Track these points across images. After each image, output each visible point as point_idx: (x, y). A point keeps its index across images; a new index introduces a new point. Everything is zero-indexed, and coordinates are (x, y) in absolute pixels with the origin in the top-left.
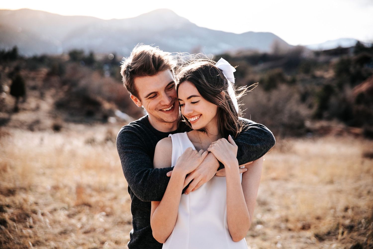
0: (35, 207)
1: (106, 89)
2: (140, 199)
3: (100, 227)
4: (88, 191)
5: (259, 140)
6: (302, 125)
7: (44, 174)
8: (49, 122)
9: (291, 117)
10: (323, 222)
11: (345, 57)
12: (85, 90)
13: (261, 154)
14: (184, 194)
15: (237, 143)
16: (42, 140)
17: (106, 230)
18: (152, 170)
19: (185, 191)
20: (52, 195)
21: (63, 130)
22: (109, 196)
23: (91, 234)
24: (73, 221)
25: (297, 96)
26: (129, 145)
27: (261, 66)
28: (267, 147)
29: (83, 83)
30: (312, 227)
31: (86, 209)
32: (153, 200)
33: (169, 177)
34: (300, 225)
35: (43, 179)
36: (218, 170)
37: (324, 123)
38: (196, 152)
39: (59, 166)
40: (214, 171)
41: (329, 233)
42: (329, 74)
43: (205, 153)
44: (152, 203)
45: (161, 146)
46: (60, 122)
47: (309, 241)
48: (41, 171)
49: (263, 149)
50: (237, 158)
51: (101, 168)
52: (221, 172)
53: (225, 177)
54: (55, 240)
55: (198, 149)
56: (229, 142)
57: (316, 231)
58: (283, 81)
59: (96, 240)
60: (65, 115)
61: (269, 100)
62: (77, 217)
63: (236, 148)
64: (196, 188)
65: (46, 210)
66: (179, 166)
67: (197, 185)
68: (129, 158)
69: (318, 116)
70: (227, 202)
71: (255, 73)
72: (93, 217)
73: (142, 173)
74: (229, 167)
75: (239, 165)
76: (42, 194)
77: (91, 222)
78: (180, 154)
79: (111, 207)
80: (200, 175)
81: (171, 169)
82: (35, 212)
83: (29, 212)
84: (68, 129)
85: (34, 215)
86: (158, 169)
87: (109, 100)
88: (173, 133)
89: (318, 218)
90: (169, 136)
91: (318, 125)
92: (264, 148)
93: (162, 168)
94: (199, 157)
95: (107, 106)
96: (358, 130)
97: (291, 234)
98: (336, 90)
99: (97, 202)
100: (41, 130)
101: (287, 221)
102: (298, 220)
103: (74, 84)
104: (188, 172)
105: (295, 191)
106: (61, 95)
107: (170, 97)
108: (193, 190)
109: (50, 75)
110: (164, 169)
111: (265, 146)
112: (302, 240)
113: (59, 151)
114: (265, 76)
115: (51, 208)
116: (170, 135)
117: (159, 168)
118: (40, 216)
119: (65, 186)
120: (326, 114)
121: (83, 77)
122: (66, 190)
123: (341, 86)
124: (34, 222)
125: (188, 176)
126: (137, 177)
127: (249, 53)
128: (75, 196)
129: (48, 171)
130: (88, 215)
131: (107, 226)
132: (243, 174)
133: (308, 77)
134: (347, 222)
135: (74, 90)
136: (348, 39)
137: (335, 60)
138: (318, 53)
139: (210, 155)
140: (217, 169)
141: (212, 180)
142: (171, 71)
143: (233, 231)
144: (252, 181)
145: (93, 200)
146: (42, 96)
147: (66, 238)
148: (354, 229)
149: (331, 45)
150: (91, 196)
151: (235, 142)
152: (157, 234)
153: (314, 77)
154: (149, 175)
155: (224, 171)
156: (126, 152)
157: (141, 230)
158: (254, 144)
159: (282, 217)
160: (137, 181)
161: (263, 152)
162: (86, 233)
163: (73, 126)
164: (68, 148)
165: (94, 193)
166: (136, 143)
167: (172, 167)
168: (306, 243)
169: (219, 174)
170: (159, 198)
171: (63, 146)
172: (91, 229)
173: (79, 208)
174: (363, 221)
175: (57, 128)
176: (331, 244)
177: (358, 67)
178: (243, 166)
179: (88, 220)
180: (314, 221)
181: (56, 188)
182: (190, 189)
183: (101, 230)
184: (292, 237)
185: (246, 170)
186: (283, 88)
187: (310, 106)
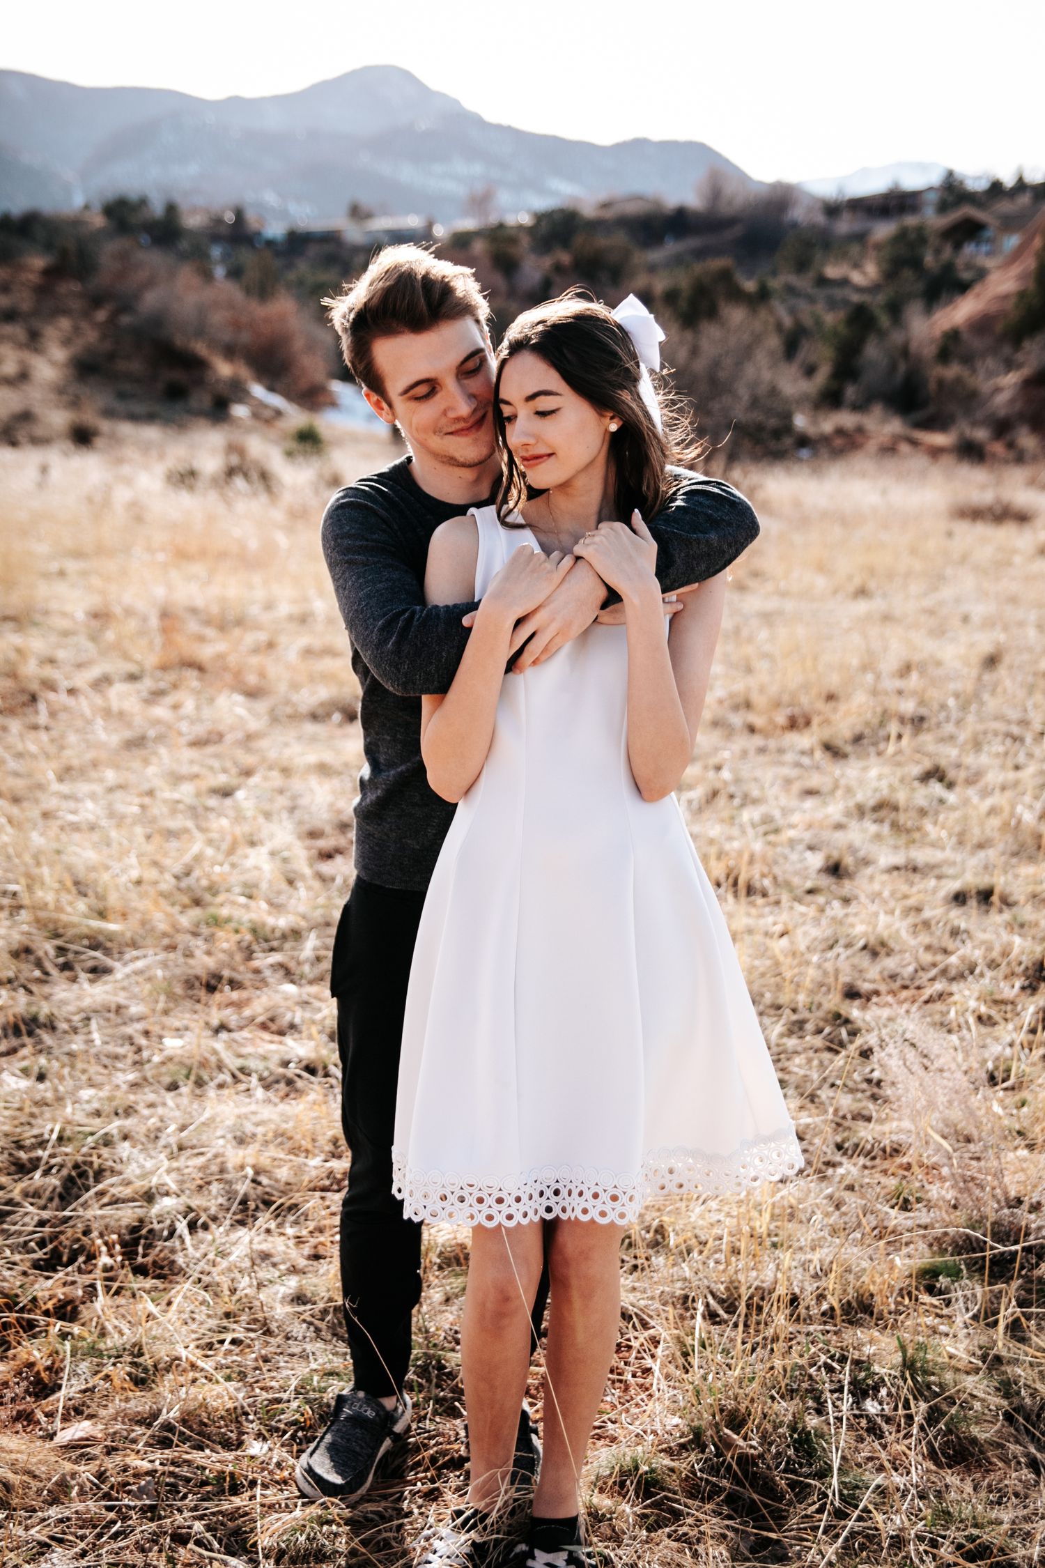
0: (49, 672)
1: (218, 318)
2: (391, 689)
3: (232, 728)
4: (193, 626)
5: (715, 524)
6: (786, 428)
7: (62, 574)
8: (58, 418)
9: (755, 403)
10: (843, 707)
11: (911, 221)
12: (158, 321)
13: (721, 563)
14: (510, 675)
15: (656, 535)
16: (44, 470)
17: (249, 737)
18: (422, 611)
19: (513, 664)
20: (94, 638)
21: (99, 442)
22: (252, 638)
23: (210, 749)
24: (161, 711)
25: (774, 342)
26: (358, 543)
27: (671, 247)
28: (736, 542)
29: (151, 300)
30: (816, 721)
31: (191, 675)
32: (428, 692)
33: (470, 629)
34: (781, 719)
35: (61, 588)
36: (604, 606)
37: (846, 419)
38: (543, 556)
39: (101, 551)
40: (592, 611)
41: (858, 739)
42: (866, 273)
43: (568, 561)
44: (426, 699)
45: (444, 538)
46: (89, 417)
47: (806, 760)
48: (54, 566)
49: (725, 547)
50: (657, 575)
51: (222, 555)
52: (611, 612)
53: (624, 627)
54: (117, 767)
55: (547, 550)
56: (634, 531)
57: (826, 734)
58: (737, 295)
59: (229, 764)
60: (102, 398)
61: (695, 352)
62: (169, 700)
63: (652, 547)
64: (543, 658)
65: (82, 680)
66: (497, 595)
67: (546, 649)
68: (359, 578)
69: (831, 399)
70: (629, 698)
71: (652, 269)
72: (211, 700)
73: (397, 617)
74: (636, 601)
75: (664, 591)
76: (66, 634)
77: (207, 713)
78: (498, 566)
79: (262, 675)
80: (553, 620)
81: (473, 606)
82: (50, 686)
83: (35, 686)
84: (116, 440)
85: (51, 696)
86: (437, 606)
87: (230, 352)
88: (479, 505)
89: (831, 697)
90: (469, 513)
91: (828, 424)
92: (730, 545)
93: (450, 602)
94: (550, 572)
95: (224, 369)
96: (939, 439)
97: (758, 741)
98: (884, 320)
99: (221, 657)
100: (38, 441)
101: (748, 705)
102: (777, 704)
103: (126, 305)
104: (520, 613)
105: (767, 618)
106: (91, 336)
107: (472, 396)
108: (534, 663)
109: (52, 274)
110: (455, 606)
111: (730, 539)
112: (789, 757)
113: (99, 504)
114: (683, 280)
115: (95, 672)
116: (472, 510)
117: (441, 605)
118: (63, 698)
119: (129, 612)
120: (850, 392)
121: (150, 283)
122: (132, 625)
123: (895, 309)
124: (53, 714)
125: (519, 622)
126: (382, 629)
127: (632, 209)
128: (158, 640)
129: (72, 566)
130: (198, 693)
131: (254, 725)
132: (675, 619)
133: (803, 282)
134: (908, 707)
135: (125, 320)
136: (923, 167)
137: (883, 230)
138: (832, 210)
139: (582, 569)
140: (599, 603)
141: (586, 633)
142: (478, 321)
143: (643, 772)
144: (695, 639)
145: (206, 653)
146: (34, 341)
147: (146, 762)
148: (925, 725)
149: (873, 185)
150: (201, 639)
151: (650, 529)
152: (439, 780)
153: (822, 281)
154: (415, 623)
155: (622, 611)
156: (350, 562)
157: (392, 772)
158: (700, 535)
159: (732, 696)
160: (382, 642)
161: (727, 557)
162: (197, 743)
163: (126, 429)
164: (122, 495)
165: (210, 632)
166: (374, 537)
167: (476, 600)
168: (798, 765)
169: (606, 616)
170: (442, 686)
171: (108, 490)
172: (210, 733)
173: (171, 677)
174: (951, 702)
175: (82, 437)
176: (865, 769)
177: (947, 252)
178: (673, 596)
179: (198, 708)
180: (820, 705)
181: (100, 616)
182: (527, 658)
183: (240, 735)
184: (762, 750)
185: (680, 607)
186: (736, 315)
187: (810, 371)
